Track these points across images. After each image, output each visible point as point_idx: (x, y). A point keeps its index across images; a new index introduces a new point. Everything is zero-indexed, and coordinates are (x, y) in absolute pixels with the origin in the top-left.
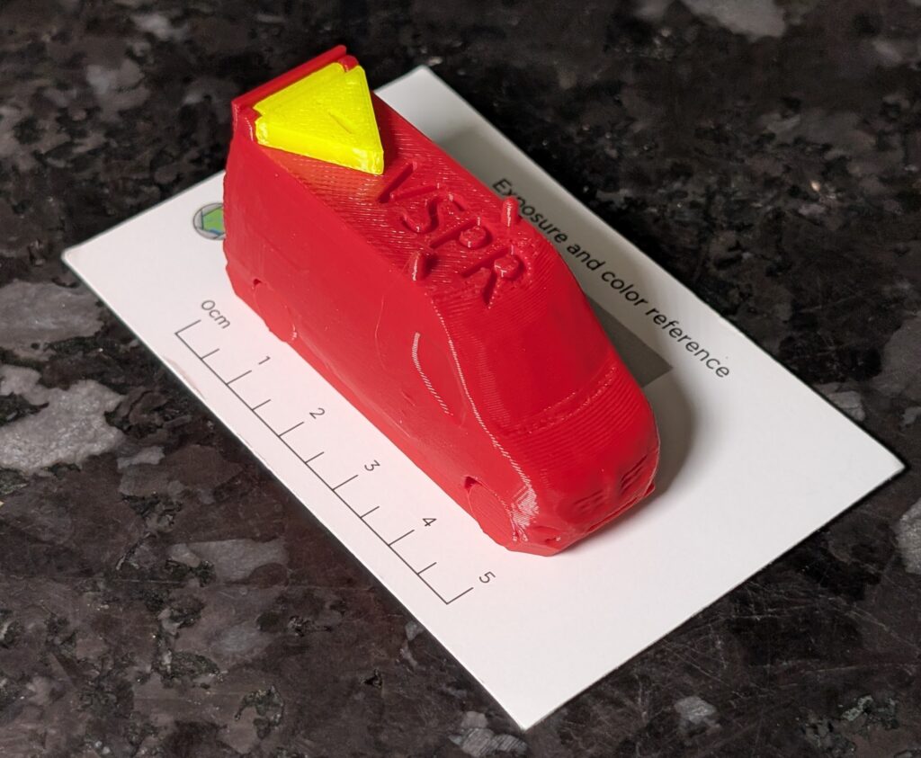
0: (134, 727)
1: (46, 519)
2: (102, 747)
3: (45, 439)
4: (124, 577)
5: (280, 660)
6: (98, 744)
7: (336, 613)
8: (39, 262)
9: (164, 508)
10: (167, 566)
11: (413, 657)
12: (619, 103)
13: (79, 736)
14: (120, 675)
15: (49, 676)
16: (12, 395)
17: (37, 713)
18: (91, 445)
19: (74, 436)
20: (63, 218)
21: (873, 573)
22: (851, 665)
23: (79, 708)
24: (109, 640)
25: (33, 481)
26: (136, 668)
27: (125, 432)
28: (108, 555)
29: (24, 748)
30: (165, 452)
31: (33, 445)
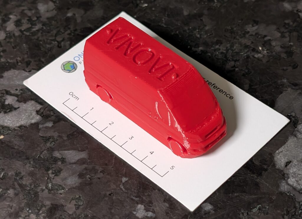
0: (39, 205)
1: (17, 142)
2: (29, 210)
3: (18, 118)
4: (39, 160)
5: (84, 187)
6: (28, 209)
7: (102, 174)
8: (19, 64)
9: (52, 140)
10: (52, 158)
11: (124, 187)
12: (202, 20)
13: (22, 207)
14: (36, 189)
15: (14, 189)
16: (9, 104)
17: (11, 199)
18: (31, 120)
19: (27, 117)
20: (27, 50)
21: (265, 168)
22: (256, 195)
23: (23, 198)
24: (33, 179)
25: (13, 131)
26: (41, 187)
27: (42, 117)
28: (34, 153)
29: (6, 209)
30: (53, 124)
31: (14, 119)
